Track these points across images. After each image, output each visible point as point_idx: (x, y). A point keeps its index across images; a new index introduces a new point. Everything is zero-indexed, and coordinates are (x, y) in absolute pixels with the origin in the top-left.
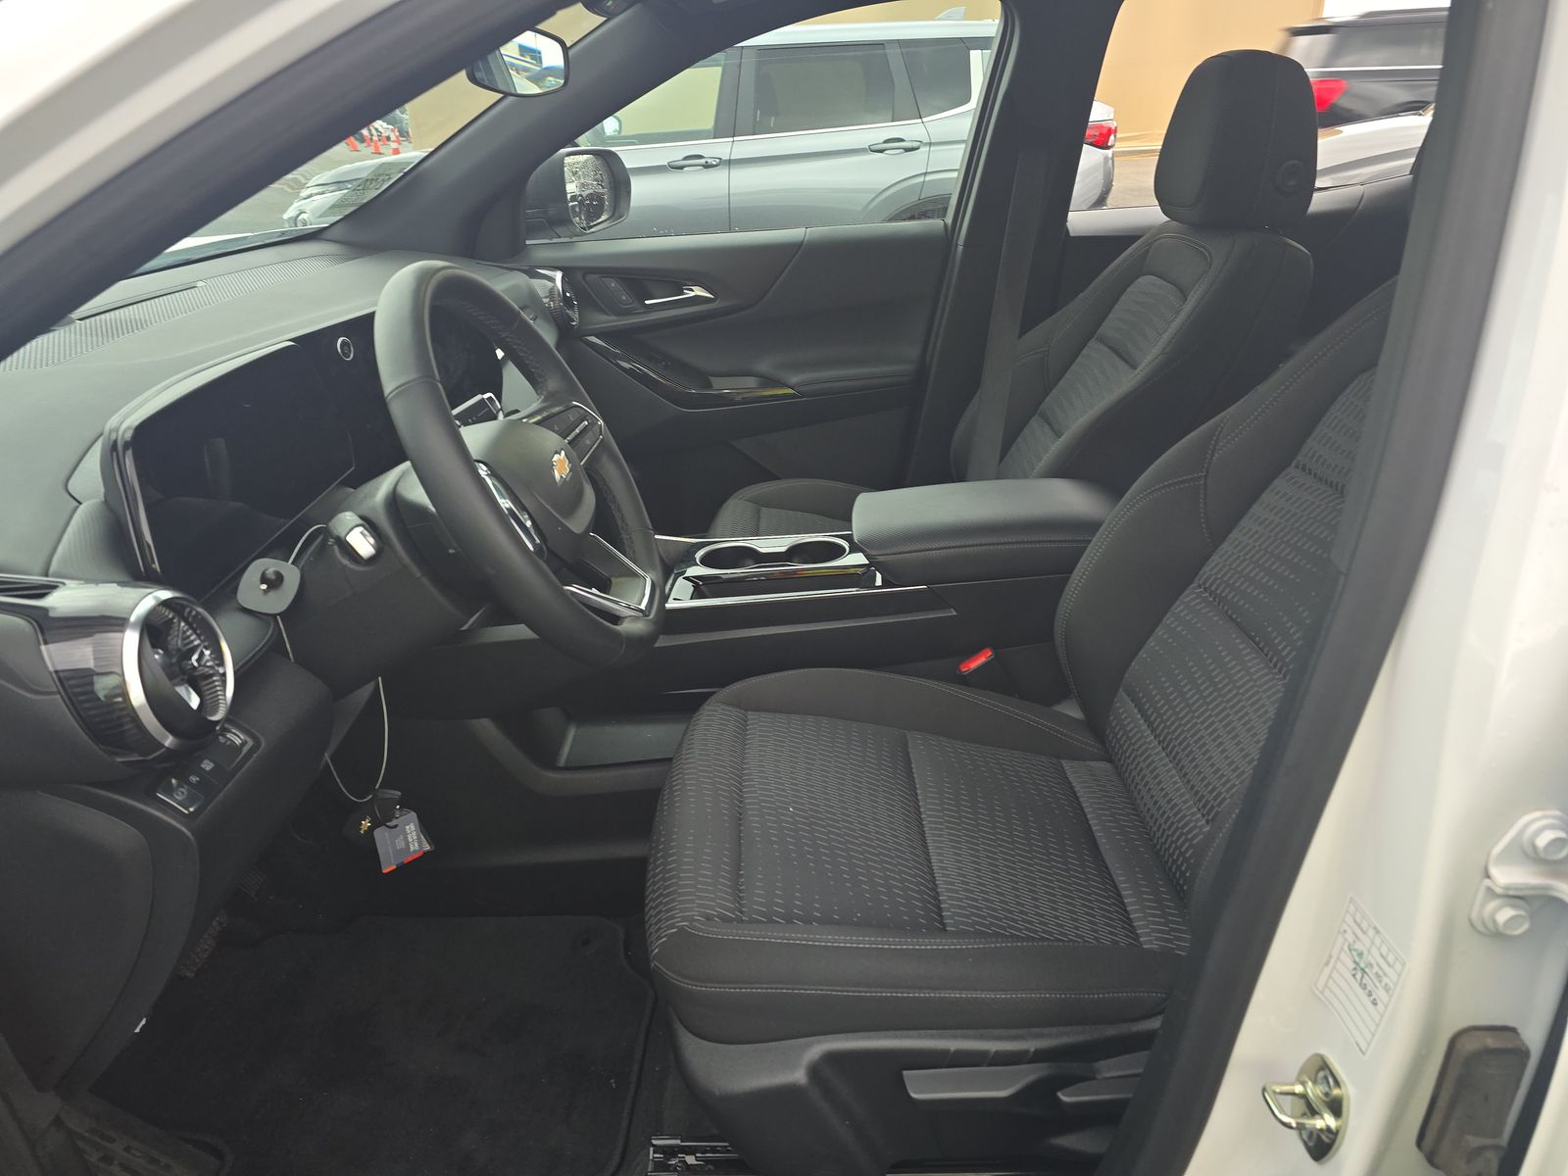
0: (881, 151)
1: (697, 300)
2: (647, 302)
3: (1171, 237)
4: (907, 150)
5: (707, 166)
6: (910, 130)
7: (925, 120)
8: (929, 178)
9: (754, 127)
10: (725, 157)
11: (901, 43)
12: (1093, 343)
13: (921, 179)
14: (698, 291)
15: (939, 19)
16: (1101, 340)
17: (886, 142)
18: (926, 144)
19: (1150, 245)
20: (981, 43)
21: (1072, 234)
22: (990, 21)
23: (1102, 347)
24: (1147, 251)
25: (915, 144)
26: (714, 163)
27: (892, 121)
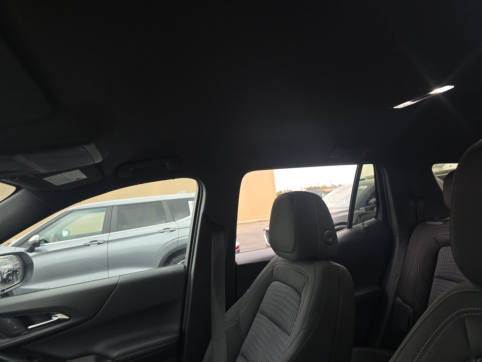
0: (163, 232)
1: (59, 321)
2: (30, 327)
3: (282, 264)
4: (171, 231)
5: (99, 244)
6: (171, 225)
7: (176, 222)
8: (179, 239)
9: (117, 229)
10: (106, 240)
11: (166, 201)
12: (258, 314)
13: (177, 240)
14: (60, 316)
15: (179, 194)
16: (263, 313)
17: (164, 229)
18: (177, 229)
19: (273, 267)
20: (191, 199)
21: (238, 264)
22: (193, 193)
23: (263, 316)
24: (273, 270)
25: (174, 229)
26: (102, 242)
27: (166, 223)
